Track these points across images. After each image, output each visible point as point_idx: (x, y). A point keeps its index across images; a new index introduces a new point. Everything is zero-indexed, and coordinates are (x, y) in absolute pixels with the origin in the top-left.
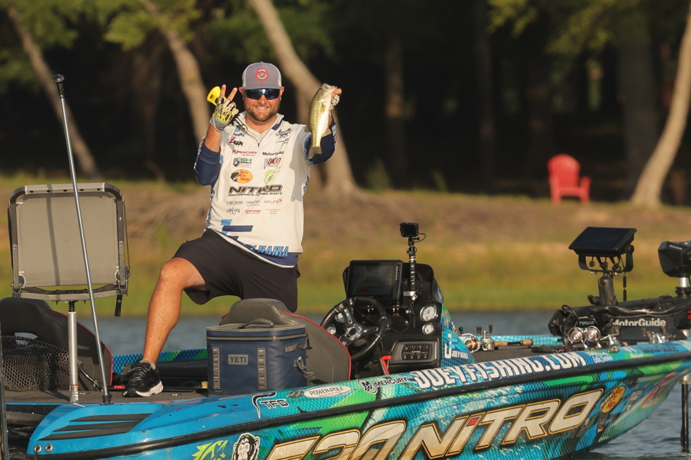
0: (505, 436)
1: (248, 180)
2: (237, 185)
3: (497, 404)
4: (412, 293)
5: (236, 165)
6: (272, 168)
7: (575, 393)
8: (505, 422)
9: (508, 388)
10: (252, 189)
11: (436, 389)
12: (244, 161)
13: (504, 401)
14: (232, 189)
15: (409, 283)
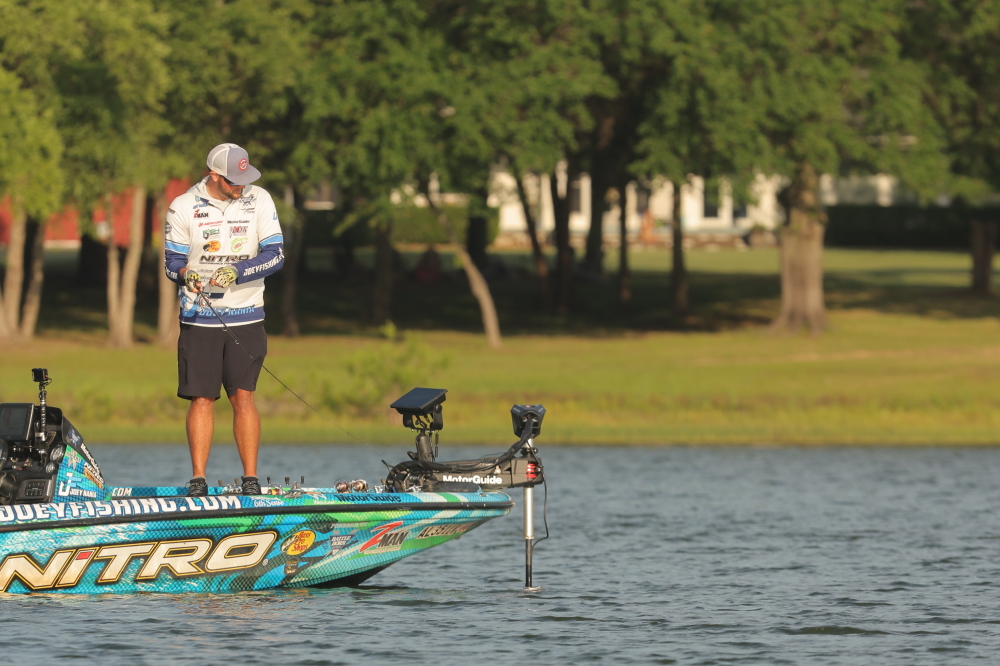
0: (139, 571)
1: (217, 249)
2: (207, 254)
3: (113, 540)
4: (42, 434)
5: (206, 238)
6: (239, 237)
7: (230, 535)
8: (134, 558)
9: (124, 525)
10: (221, 258)
11: (20, 522)
12: (213, 233)
13: (122, 537)
14: (203, 257)
15: (40, 424)
